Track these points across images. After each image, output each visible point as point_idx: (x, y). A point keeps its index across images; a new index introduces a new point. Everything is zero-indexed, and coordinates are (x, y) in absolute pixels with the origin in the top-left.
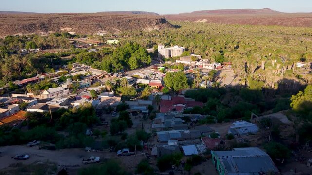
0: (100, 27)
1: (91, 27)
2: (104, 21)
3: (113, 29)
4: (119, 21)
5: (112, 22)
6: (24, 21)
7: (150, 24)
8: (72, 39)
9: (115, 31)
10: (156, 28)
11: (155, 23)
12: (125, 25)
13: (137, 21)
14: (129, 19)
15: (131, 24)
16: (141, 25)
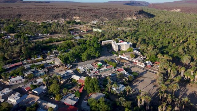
0: (96, 17)
1: (90, 17)
2: (100, 13)
3: (104, 18)
4: (109, 13)
5: (104, 13)
6: (55, 12)
7: (130, 15)
8: (76, 25)
9: (105, 20)
10: (134, 18)
11: (134, 14)
12: (112, 16)
13: (121, 13)
14: (116, 11)
15: (117, 15)
16: (124, 16)
